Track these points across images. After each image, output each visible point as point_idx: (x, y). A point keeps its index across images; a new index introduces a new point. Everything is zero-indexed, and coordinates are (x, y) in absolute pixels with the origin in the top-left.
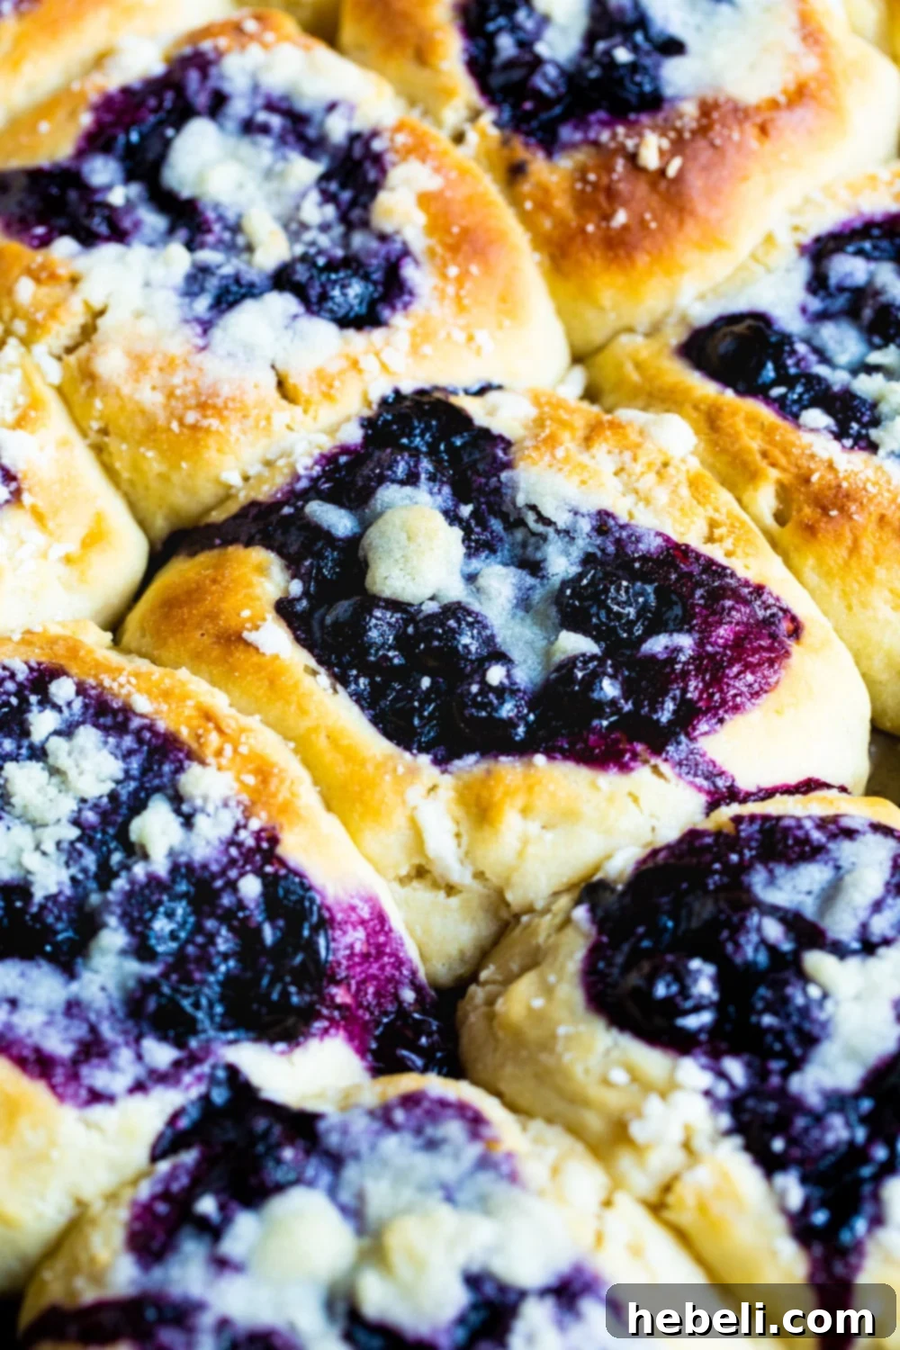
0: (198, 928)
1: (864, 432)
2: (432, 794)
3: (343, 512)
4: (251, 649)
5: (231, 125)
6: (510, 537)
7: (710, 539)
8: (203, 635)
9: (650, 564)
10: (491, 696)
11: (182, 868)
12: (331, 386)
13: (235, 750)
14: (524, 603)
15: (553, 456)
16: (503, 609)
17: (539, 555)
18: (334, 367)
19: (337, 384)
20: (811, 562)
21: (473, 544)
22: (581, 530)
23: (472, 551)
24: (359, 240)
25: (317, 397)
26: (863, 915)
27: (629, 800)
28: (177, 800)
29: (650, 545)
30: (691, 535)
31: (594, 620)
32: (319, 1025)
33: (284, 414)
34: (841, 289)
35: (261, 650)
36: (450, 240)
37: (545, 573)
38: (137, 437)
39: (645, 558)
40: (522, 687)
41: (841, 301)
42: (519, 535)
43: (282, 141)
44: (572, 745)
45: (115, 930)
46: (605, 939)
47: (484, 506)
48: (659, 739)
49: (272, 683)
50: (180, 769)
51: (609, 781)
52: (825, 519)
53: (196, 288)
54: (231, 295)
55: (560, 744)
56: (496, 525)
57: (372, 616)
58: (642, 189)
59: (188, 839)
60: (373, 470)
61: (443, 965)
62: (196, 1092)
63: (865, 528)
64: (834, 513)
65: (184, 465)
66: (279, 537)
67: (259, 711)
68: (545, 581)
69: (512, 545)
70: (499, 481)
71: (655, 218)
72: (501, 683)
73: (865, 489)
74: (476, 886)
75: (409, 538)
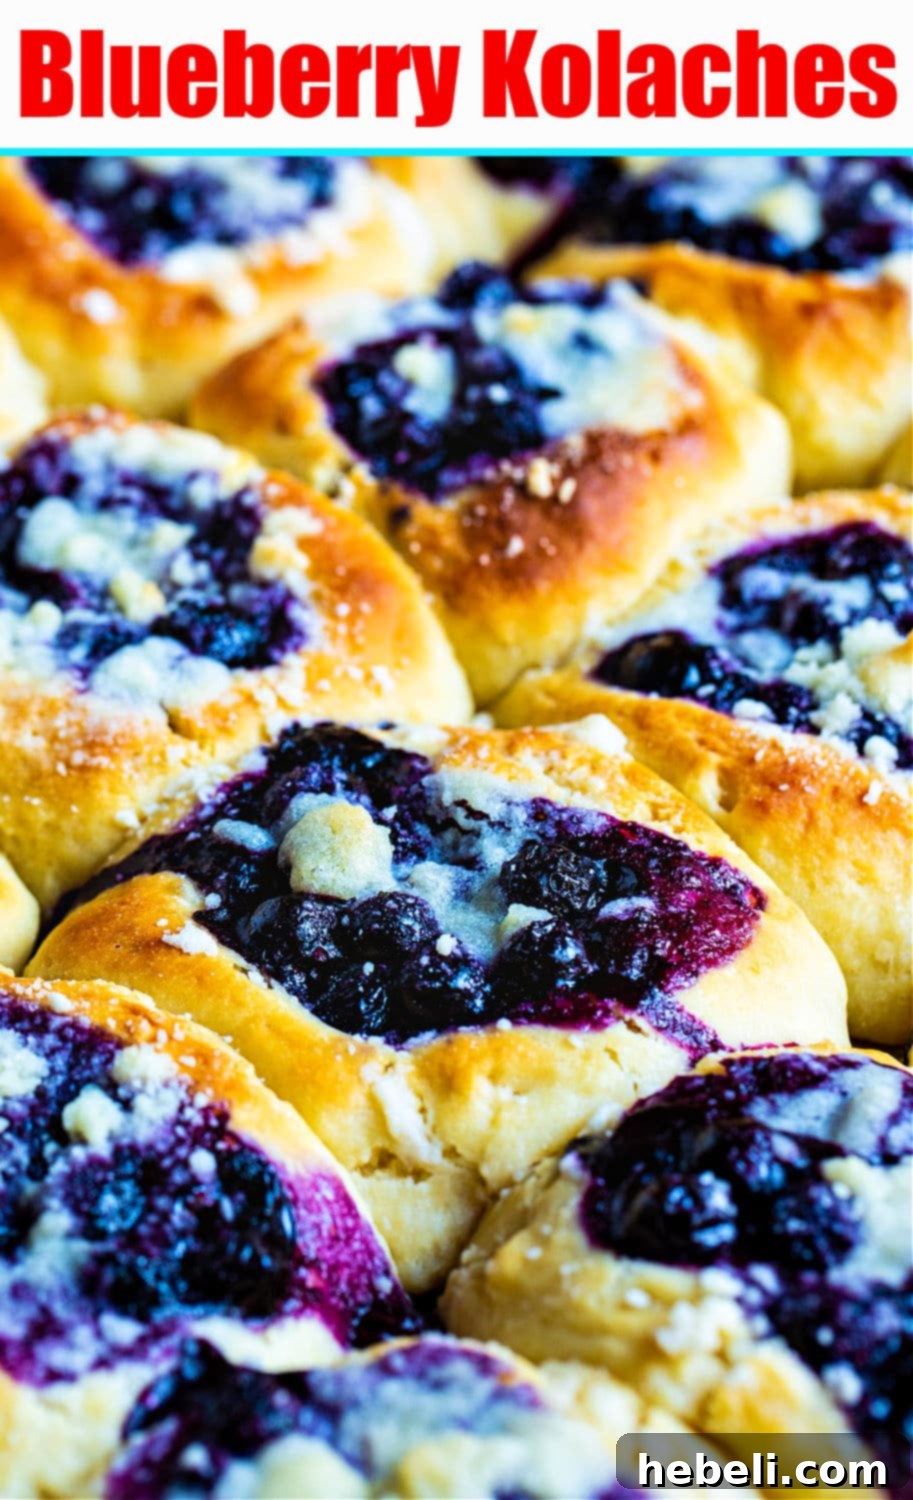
0: (150, 1208)
1: (803, 717)
2: (390, 1070)
3: (255, 827)
4: (174, 951)
5: (87, 504)
6: (439, 840)
7: (656, 817)
8: (118, 947)
9: (596, 842)
10: (443, 965)
11: (124, 1152)
12: (225, 719)
13: (170, 1038)
14: (464, 895)
15: (477, 758)
16: (443, 900)
17: (473, 851)
18: (229, 700)
19: (233, 716)
20: (765, 841)
21: (400, 849)
22: (517, 819)
23: (400, 855)
24: (237, 592)
25: (212, 731)
26: (880, 1126)
27: (607, 1056)
28: (111, 1087)
29: (593, 825)
30: (637, 812)
31: (546, 892)
32: (293, 1304)
33: (179, 749)
34: (757, 602)
35: (185, 950)
36: (336, 581)
37: (482, 864)
38: (20, 785)
39: (590, 837)
40: (476, 958)
41: (758, 614)
42: (449, 836)
43: (144, 511)
44: (537, 1008)
45: (58, 1212)
46: (601, 1182)
47: (407, 813)
48: (632, 996)
49: (200, 979)
50: (110, 1059)
51: (582, 1039)
52: (775, 794)
53: (69, 640)
54: (109, 642)
55: (524, 1009)
56: (423, 830)
57: (302, 909)
58: (535, 517)
59: (129, 1121)
60: (284, 785)
61: (417, 1262)
62: (165, 1366)
63: (819, 800)
64: (784, 787)
65: (74, 809)
66: (187, 861)
67: (188, 1010)
68: (484, 871)
69: (442, 849)
70: (421, 786)
71: (553, 542)
72: (453, 953)
73: (813, 762)
74: (448, 1165)
75: (334, 832)
